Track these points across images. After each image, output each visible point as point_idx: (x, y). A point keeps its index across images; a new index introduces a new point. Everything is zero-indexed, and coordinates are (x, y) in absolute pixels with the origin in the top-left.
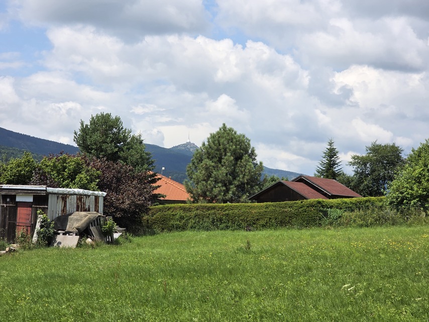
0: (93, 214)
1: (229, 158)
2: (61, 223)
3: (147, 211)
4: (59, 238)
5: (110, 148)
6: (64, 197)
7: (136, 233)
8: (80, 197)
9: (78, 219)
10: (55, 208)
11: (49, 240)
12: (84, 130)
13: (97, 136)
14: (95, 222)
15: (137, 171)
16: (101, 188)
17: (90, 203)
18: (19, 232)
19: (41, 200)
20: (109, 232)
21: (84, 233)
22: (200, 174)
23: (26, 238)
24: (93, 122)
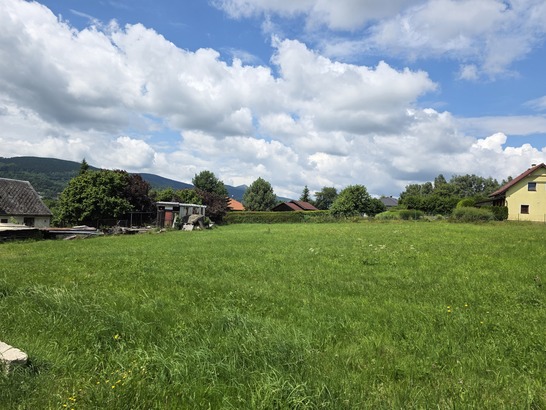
1: (261, 192)
2: (186, 219)
3: (225, 214)
4: (185, 226)
5: (208, 186)
6: (187, 208)
7: (219, 224)
9: (193, 218)
10: (183, 212)
11: (180, 227)
12: (197, 178)
13: (203, 181)
15: (222, 197)
16: (203, 204)
18: (166, 223)
19: (177, 209)
20: (207, 224)
22: (249, 198)
23: (169, 226)
24: (201, 174)
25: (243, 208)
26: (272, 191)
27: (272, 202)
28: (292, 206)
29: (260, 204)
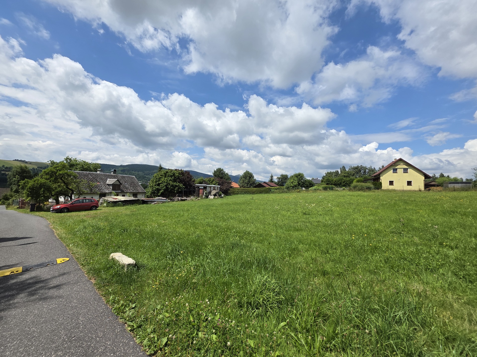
0: (217, 191)
1: (248, 178)
2: (210, 193)
3: (229, 190)
4: (209, 196)
5: (221, 176)
6: (210, 187)
7: (227, 195)
8: (214, 187)
9: (214, 192)
10: (208, 189)
11: (207, 197)
12: (215, 172)
13: (218, 173)
14: (218, 193)
15: (228, 181)
16: (219, 185)
17: (216, 188)
18: (200, 195)
19: (205, 188)
20: (221, 195)
21: (215, 195)
22: (242, 181)
23: (202, 197)
24: (217, 170)
25: (238, 187)
26: (253, 177)
27: (254, 183)
28: (265, 185)
29: (247, 184)
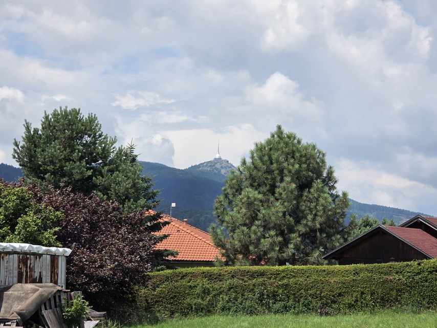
0: (47, 288)
1: (288, 185)
3: (144, 280)
5: (79, 169)
7: (125, 320)
8: (24, 257)
9: (21, 297)
12: (32, 138)
14: (52, 301)
17: (42, 267)
20: (77, 320)
21: (31, 320)
22: (238, 213)
28: (415, 238)
